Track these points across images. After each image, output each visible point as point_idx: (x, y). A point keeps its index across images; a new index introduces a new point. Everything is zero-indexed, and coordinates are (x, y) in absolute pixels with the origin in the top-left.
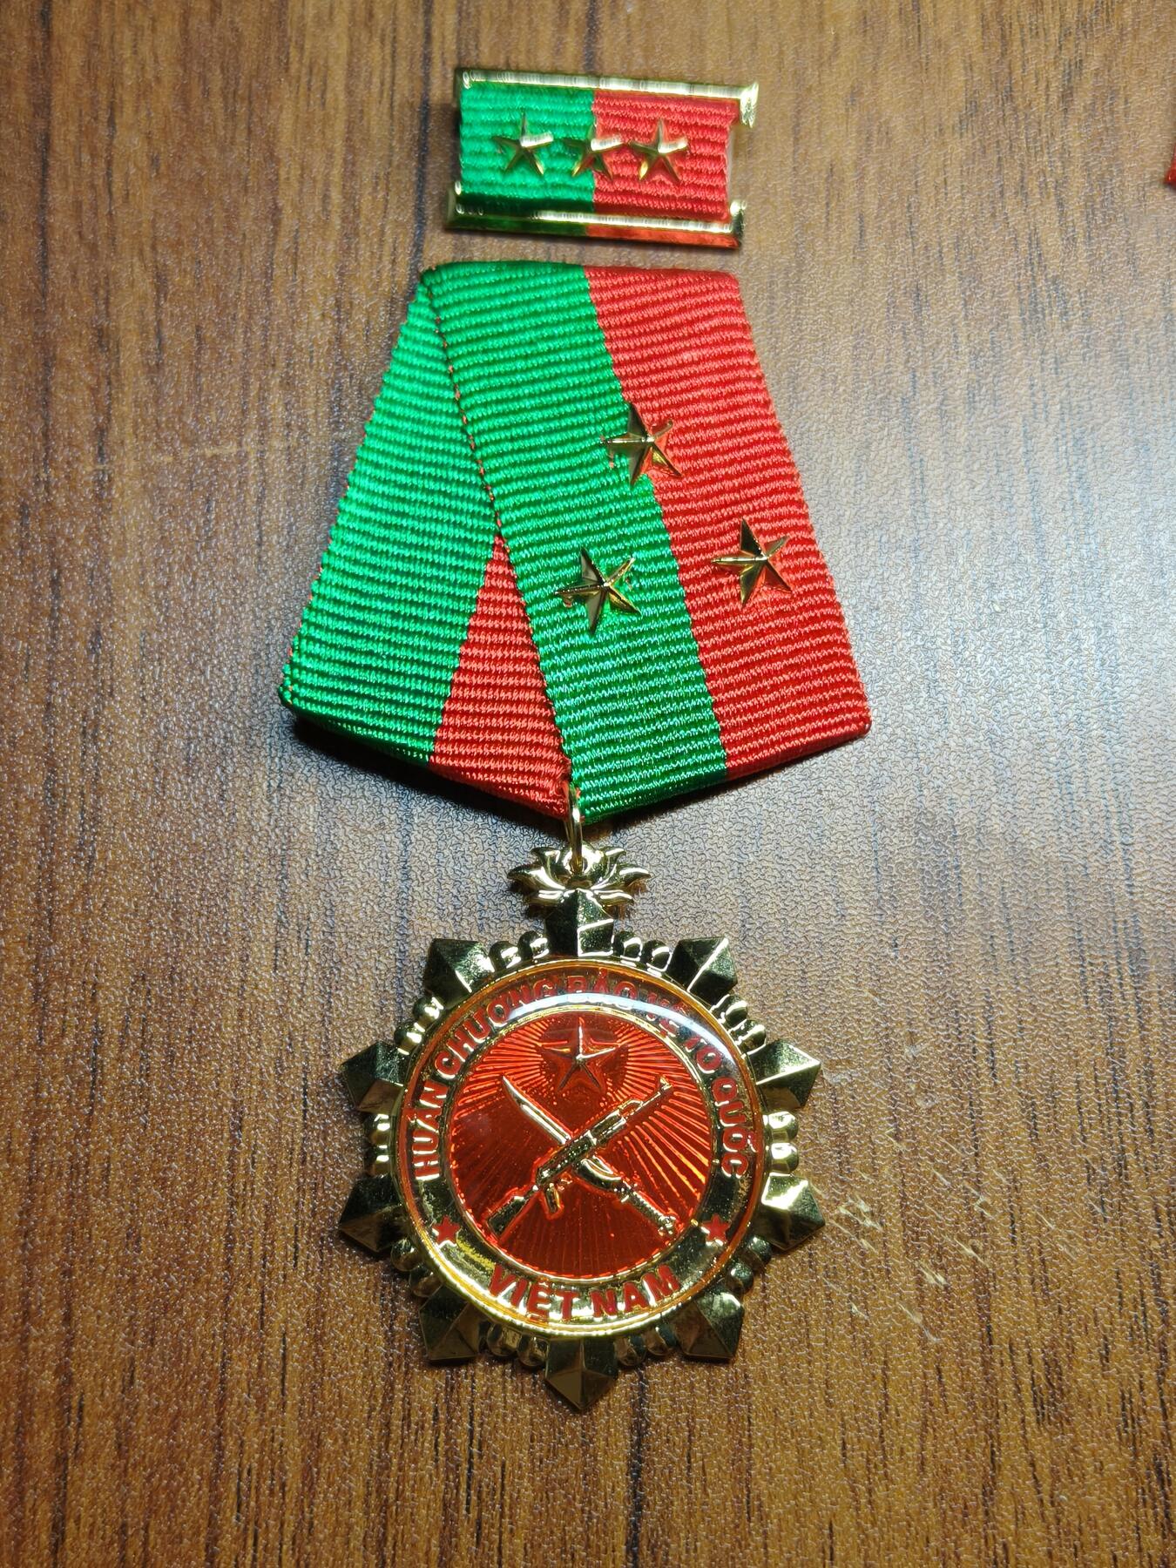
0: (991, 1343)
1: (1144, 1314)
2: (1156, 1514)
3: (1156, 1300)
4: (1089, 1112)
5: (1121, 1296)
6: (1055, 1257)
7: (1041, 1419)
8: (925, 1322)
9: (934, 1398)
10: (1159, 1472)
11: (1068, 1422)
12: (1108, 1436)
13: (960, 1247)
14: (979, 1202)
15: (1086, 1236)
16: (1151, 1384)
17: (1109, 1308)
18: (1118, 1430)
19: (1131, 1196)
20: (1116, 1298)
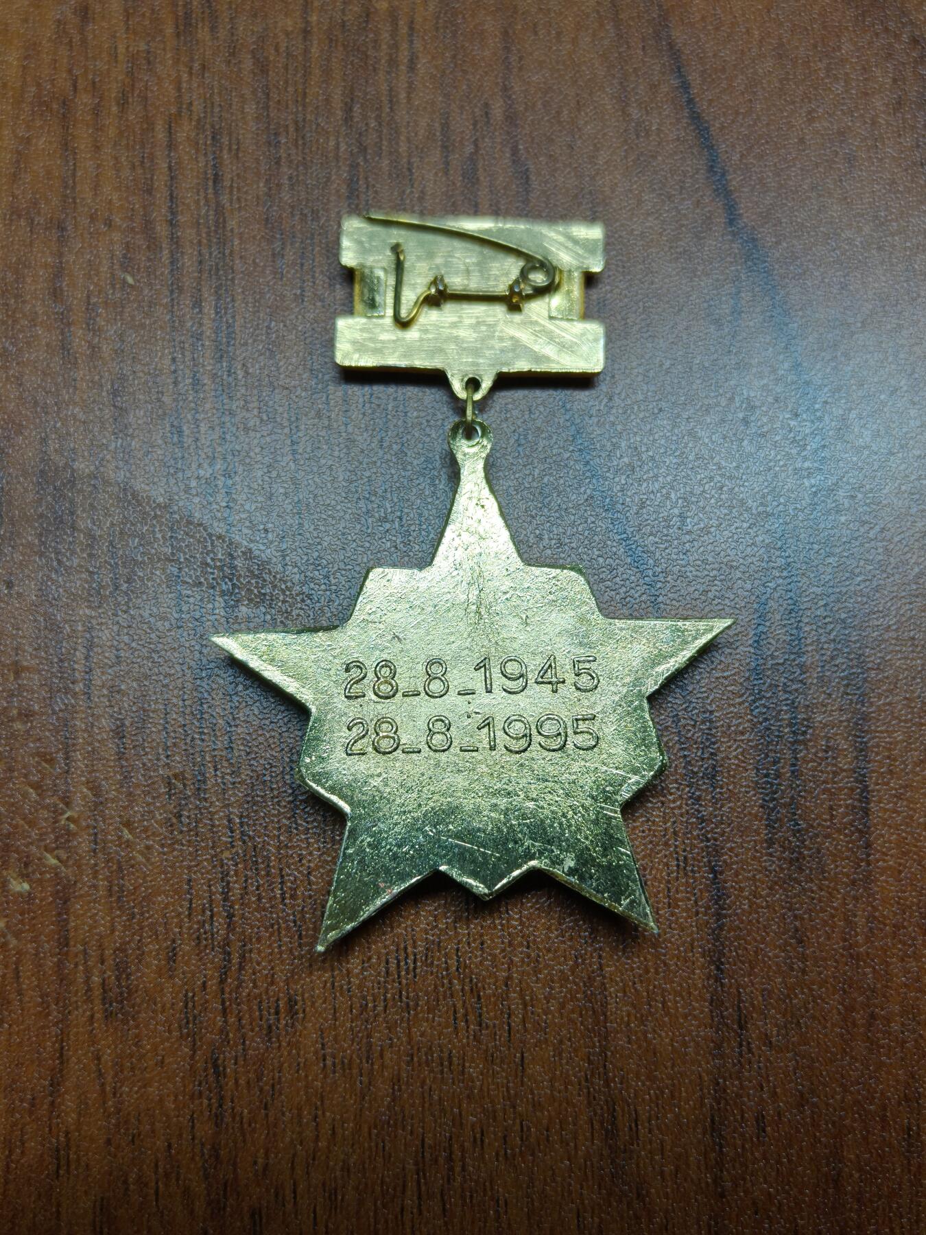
0: (67, 945)
1: (212, 917)
2: (210, 1105)
3: (224, 906)
4: (175, 732)
5: (191, 903)
6: (132, 866)
7: (108, 1016)
8: (8, 927)
9: (13, 996)
10: (216, 1066)
11: (134, 1019)
12: (170, 1031)
13: (45, 858)
14: (66, 816)
15: (163, 846)
16: (213, 984)
17: (179, 914)
18: (180, 1027)
19: (206, 808)
20: (186, 904)
